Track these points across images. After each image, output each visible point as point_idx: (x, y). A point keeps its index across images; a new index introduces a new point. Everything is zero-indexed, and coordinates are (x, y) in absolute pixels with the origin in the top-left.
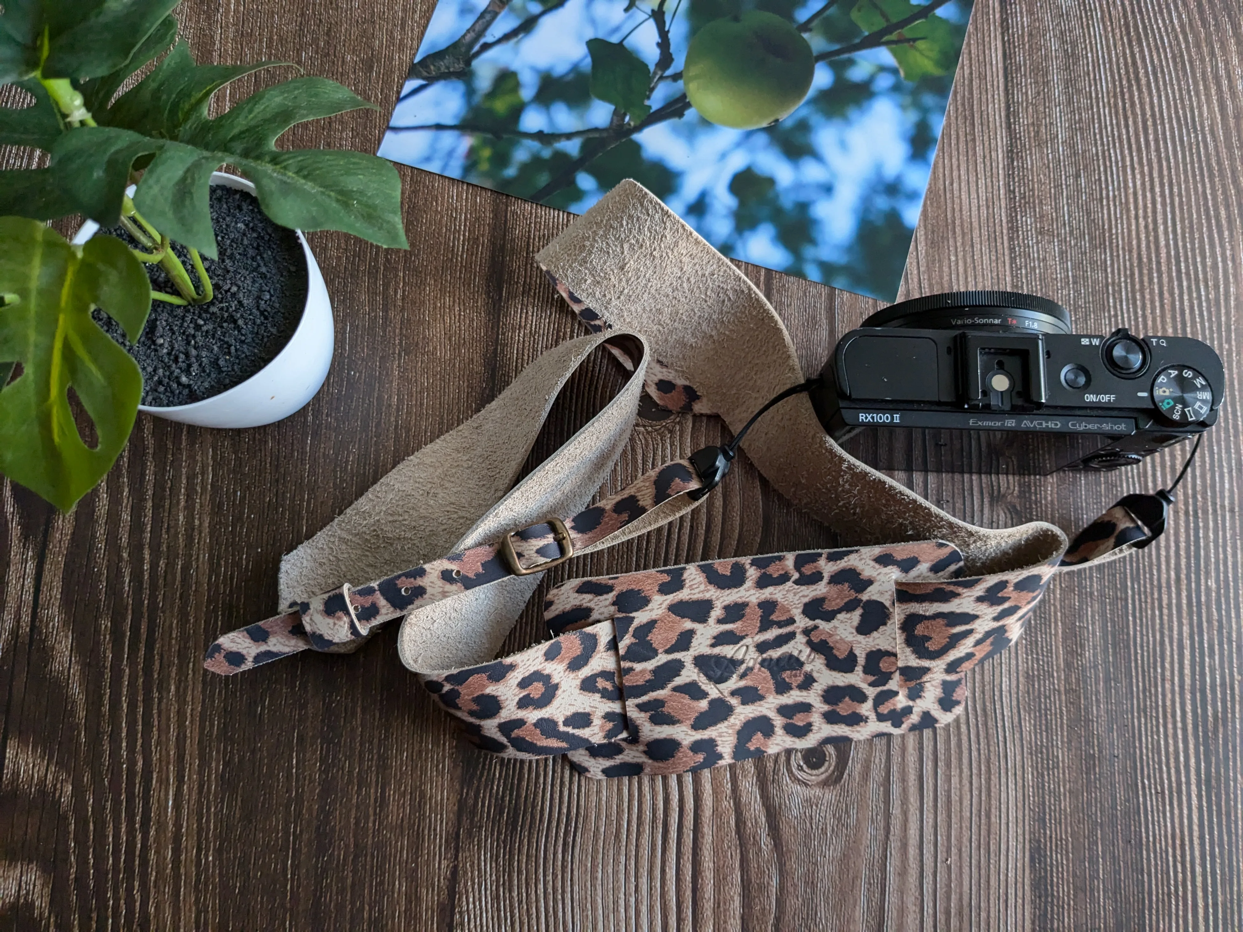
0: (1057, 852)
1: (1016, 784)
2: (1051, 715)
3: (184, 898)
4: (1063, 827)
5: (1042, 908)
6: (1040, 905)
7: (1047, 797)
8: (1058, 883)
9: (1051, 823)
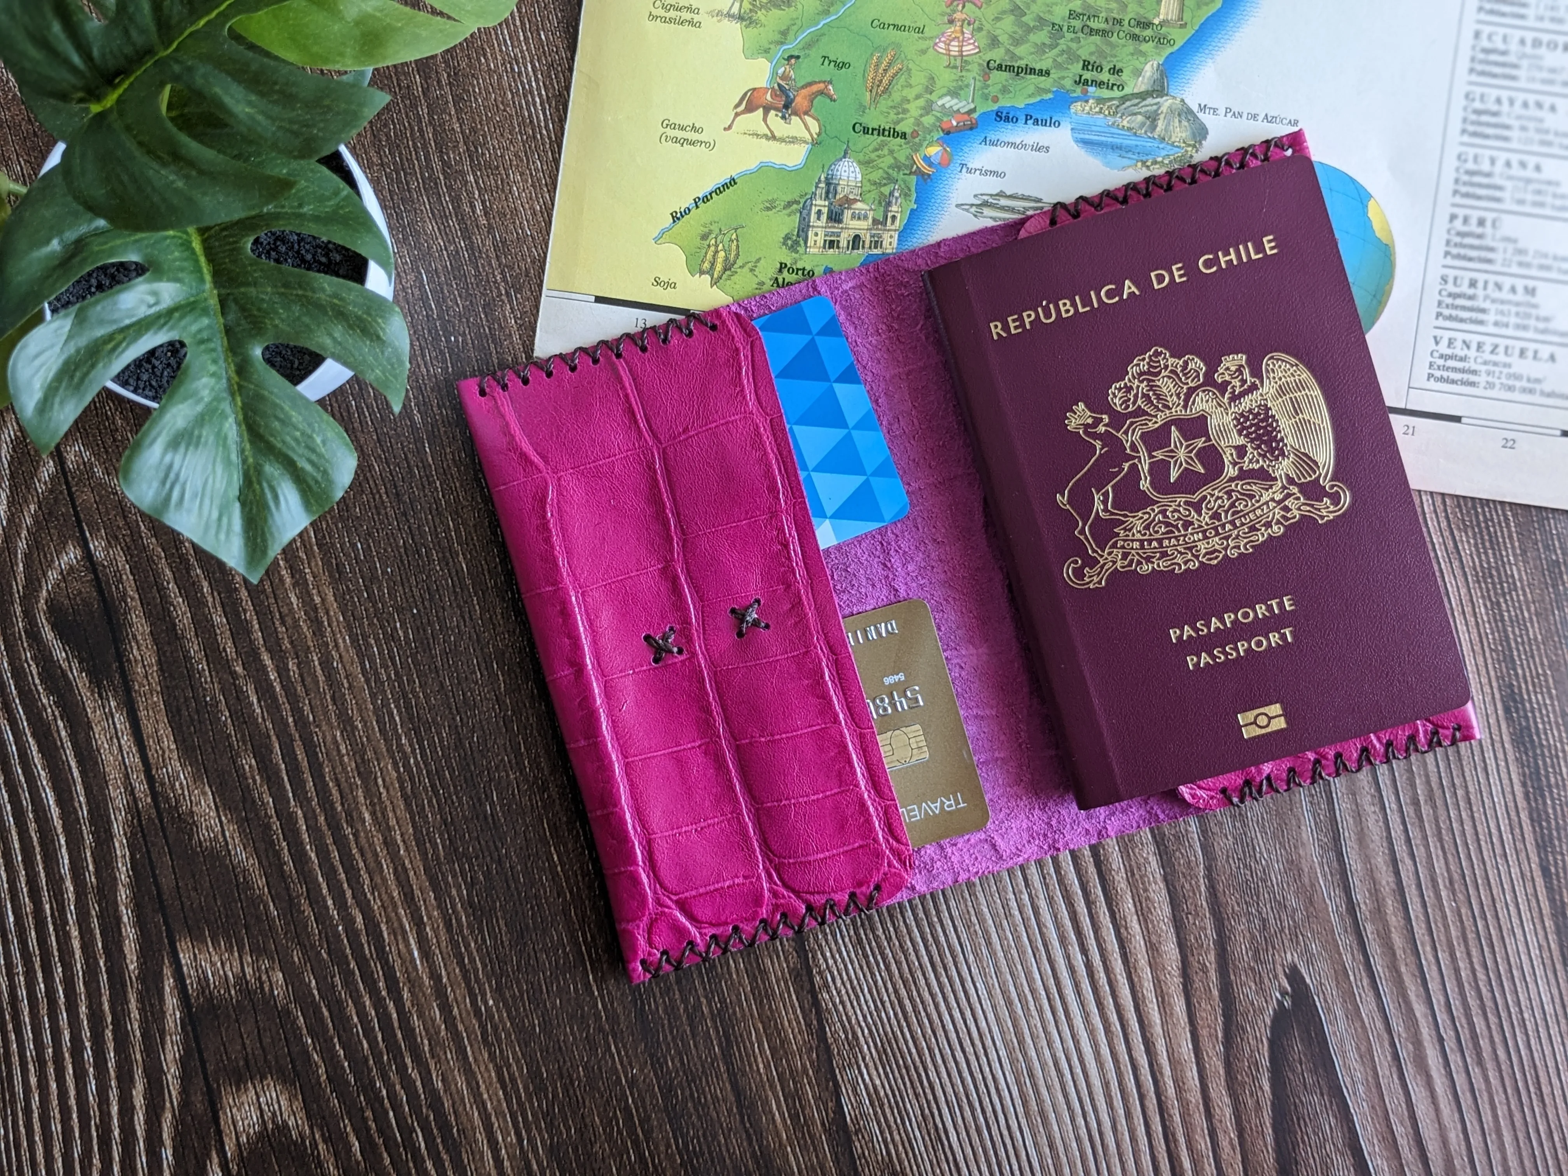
0: (1536, 693)
1: (1467, 625)
2: (1494, 526)
3: (475, 1060)
4: (1537, 659)
5: (1532, 765)
6: (1528, 761)
7: (1510, 629)
8: (1545, 729)
9: (1521, 660)
